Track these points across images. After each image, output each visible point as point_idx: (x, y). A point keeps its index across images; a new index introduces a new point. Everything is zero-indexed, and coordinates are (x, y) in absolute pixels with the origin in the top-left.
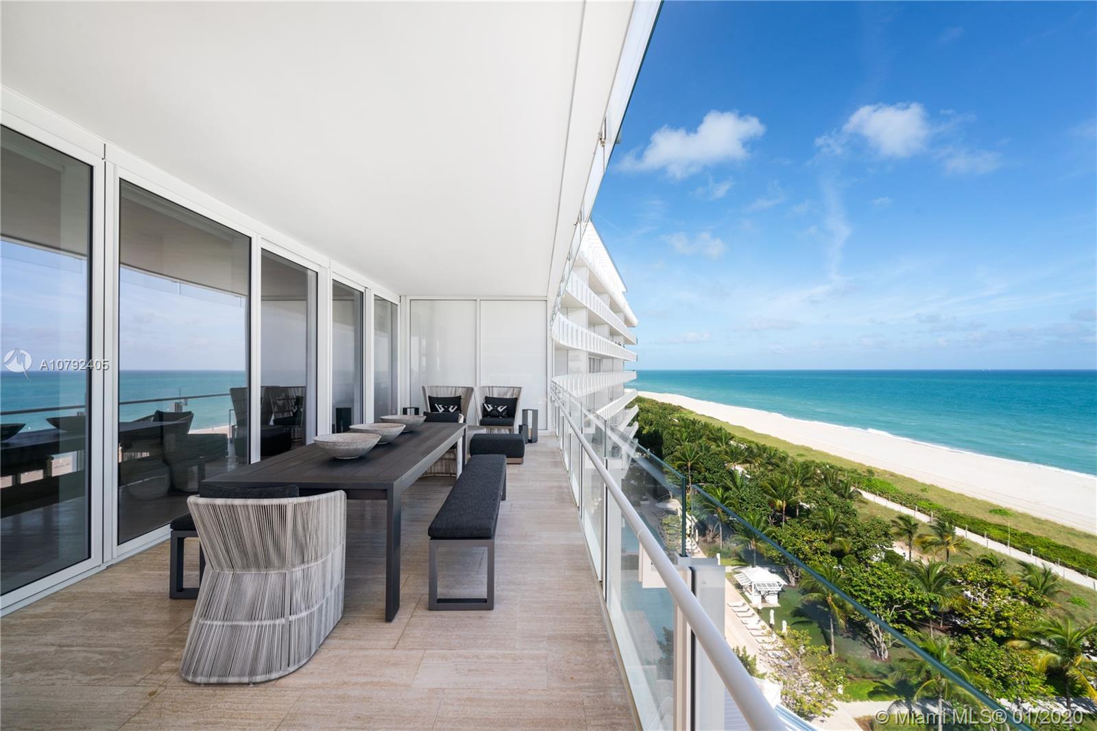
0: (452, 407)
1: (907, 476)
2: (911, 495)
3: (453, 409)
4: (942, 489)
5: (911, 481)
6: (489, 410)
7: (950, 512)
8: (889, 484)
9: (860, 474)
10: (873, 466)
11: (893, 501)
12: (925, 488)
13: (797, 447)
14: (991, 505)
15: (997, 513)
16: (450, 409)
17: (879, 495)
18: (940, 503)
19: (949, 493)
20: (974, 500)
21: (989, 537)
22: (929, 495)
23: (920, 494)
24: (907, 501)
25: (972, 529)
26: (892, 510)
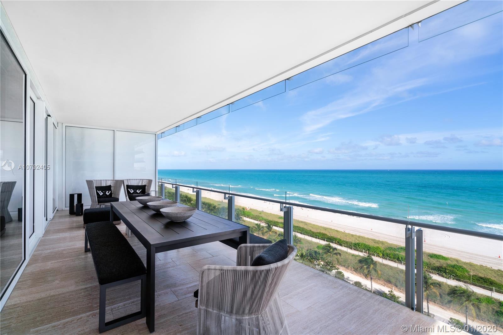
0: (107, 192)
1: (255, 209)
2: (257, 216)
3: (108, 193)
4: (265, 212)
5: (256, 211)
6: (132, 192)
7: (268, 220)
8: (250, 213)
9: (241, 210)
10: (244, 206)
11: (251, 219)
12: (261, 212)
13: (217, 201)
14: (279, 216)
15: (280, 218)
16: (107, 193)
17: (247, 217)
18: (265, 217)
19: (267, 213)
20: (274, 215)
21: (279, 227)
22: (262, 215)
23: (259, 215)
24: (255, 218)
25: (275, 225)
26: (252, 222)
